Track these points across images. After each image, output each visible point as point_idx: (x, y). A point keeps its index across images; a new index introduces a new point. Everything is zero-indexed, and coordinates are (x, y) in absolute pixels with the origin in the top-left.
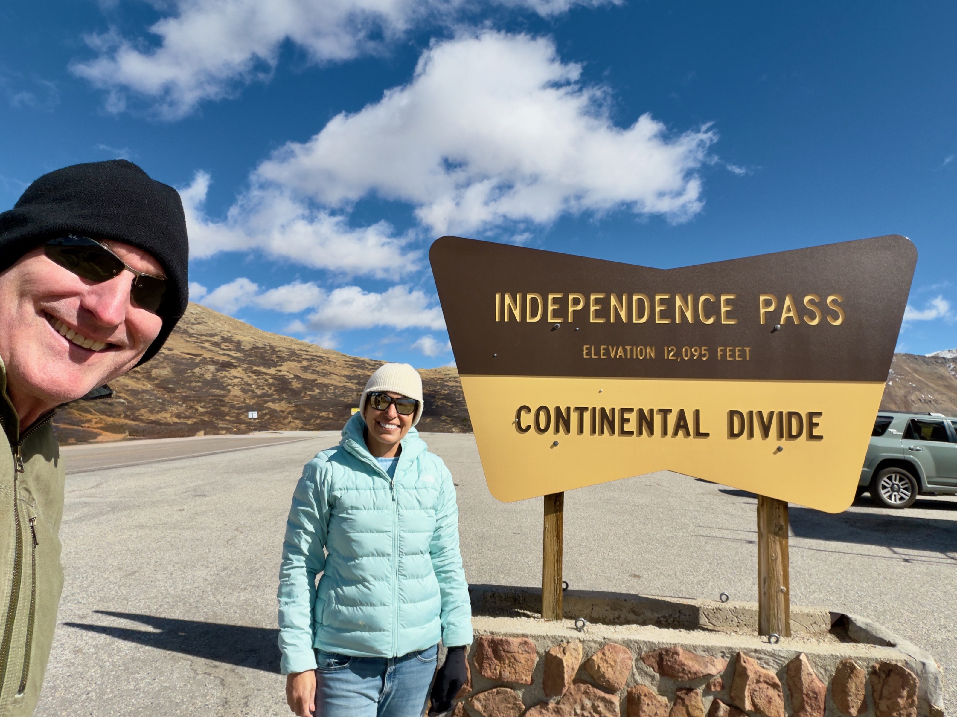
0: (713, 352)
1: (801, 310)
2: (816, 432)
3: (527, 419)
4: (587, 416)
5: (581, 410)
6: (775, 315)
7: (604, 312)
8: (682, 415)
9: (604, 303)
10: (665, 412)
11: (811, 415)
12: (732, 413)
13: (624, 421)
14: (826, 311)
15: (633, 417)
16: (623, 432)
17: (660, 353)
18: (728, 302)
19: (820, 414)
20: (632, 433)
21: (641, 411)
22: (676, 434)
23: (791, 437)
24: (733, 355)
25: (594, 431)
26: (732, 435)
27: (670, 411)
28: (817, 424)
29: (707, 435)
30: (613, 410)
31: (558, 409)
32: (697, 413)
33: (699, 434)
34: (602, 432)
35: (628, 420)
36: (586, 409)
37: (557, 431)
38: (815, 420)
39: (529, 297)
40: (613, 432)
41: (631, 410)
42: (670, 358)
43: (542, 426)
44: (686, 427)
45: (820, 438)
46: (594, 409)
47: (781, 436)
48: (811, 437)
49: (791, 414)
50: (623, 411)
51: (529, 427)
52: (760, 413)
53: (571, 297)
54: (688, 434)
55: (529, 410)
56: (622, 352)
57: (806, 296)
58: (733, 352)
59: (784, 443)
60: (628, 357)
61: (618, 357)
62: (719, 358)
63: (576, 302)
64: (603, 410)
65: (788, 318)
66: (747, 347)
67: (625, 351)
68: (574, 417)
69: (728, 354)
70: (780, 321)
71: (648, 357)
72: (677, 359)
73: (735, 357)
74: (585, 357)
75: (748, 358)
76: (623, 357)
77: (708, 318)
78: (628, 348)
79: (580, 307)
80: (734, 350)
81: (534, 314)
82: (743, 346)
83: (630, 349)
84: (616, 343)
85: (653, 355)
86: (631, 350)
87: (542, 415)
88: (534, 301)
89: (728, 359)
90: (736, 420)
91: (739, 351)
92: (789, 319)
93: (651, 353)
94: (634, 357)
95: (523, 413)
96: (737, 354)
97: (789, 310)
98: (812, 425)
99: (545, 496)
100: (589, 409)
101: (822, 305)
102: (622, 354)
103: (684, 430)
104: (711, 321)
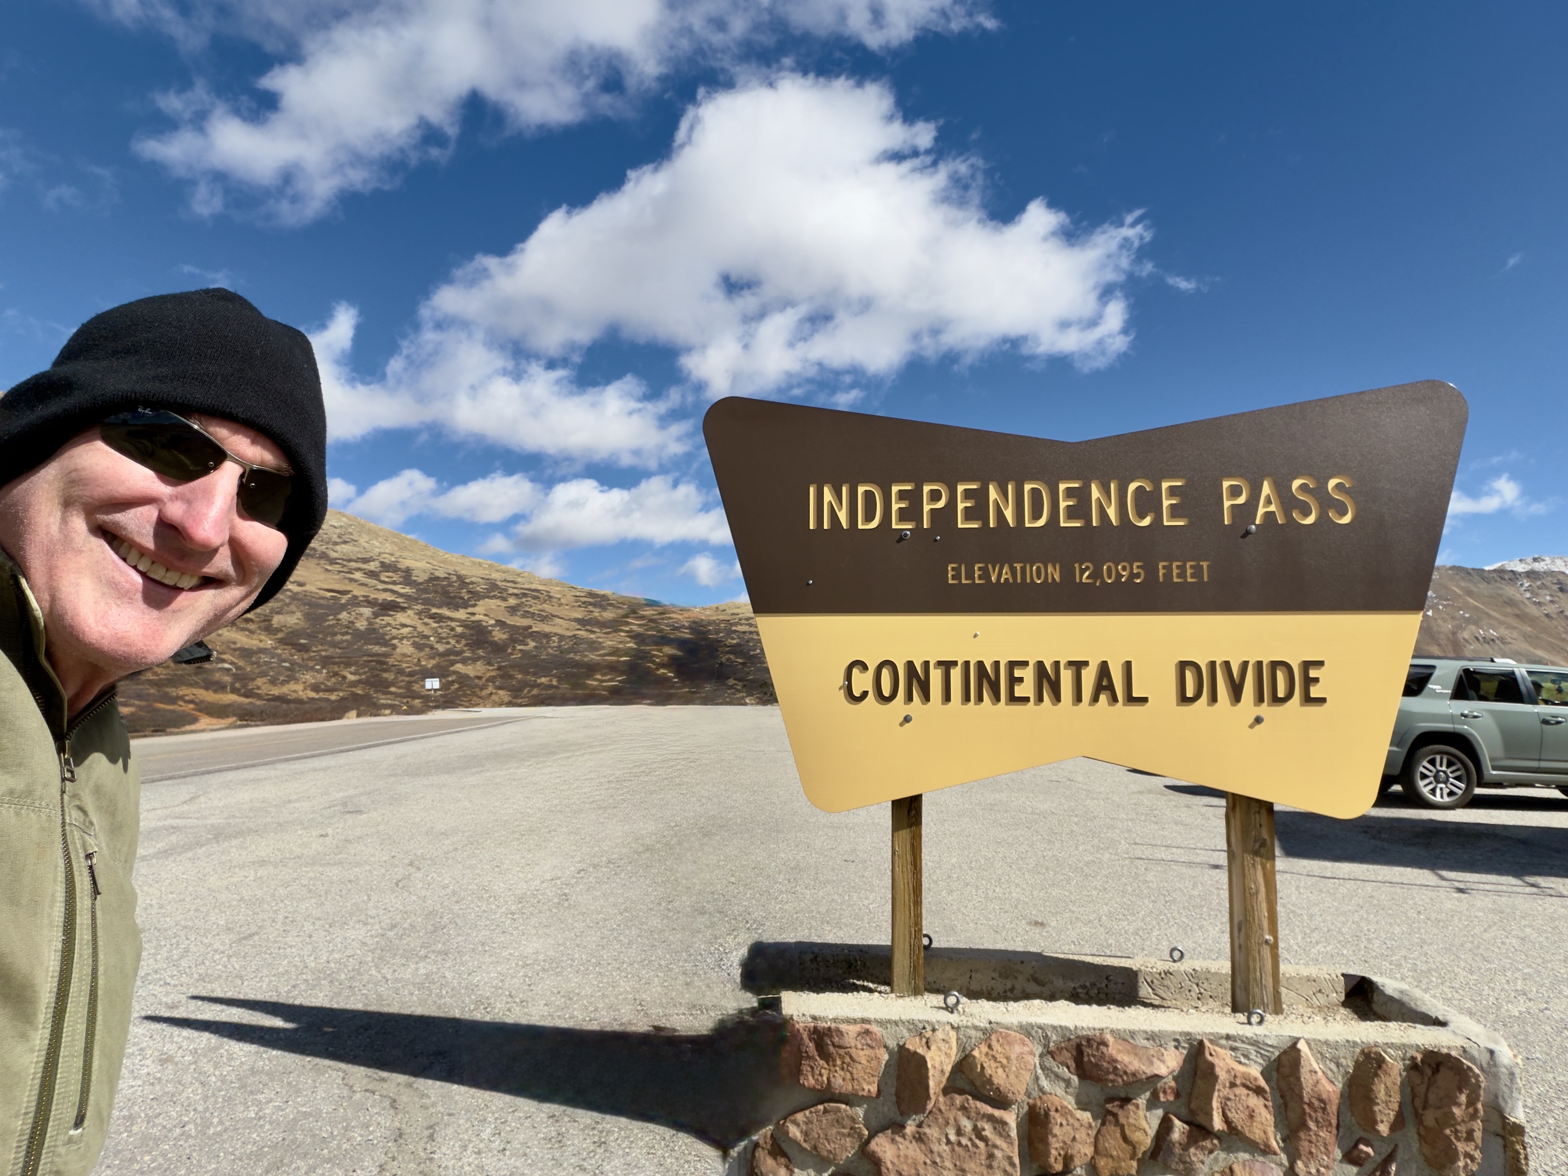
0: (1151, 570)
1: (1288, 502)
2: (1315, 692)
3: (862, 682)
4: (956, 675)
5: (947, 666)
6: (1246, 512)
7: (978, 511)
8: (1104, 670)
9: (980, 497)
10: (1078, 666)
11: (1307, 665)
12: (1183, 666)
13: (1014, 681)
14: (1326, 502)
15: (1028, 674)
16: (1013, 699)
17: (1068, 573)
18: (1172, 491)
19: (1320, 664)
20: (1026, 700)
21: (1040, 665)
22: (1095, 699)
23: (1276, 700)
24: (1182, 574)
25: (967, 698)
26: (1184, 700)
27: (1086, 663)
28: (1316, 680)
29: (1144, 700)
30: (997, 664)
31: (910, 665)
32: (1128, 665)
33: (1131, 700)
34: (980, 699)
35: (1021, 680)
36: (955, 663)
37: (909, 698)
38: (1313, 673)
39: (861, 489)
40: (998, 699)
41: (1025, 664)
42: (1084, 581)
43: (886, 692)
44: (1111, 688)
45: (1322, 701)
46: (967, 664)
47: (1260, 699)
48: (1308, 700)
49: (1274, 665)
50: (1012, 665)
51: (865, 694)
52: (1227, 664)
53: (926, 489)
54: (1114, 699)
55: (864, 667)
56: (1009, 572)
57: (1295, 479)
58: (1182, 569)
59: (1265, 710)
60: (1019, 581)
61: (1002, 580)
62: (1161, 580)
63: (935, 496)
64: (980, 665)
65: (1267, 513)
66: (1204, 561)
67: (1013, 571)
68: (936, 677)
69: (1175, 572)
70: (1255, 519)
71: (1050, 581)
72: (1095, 583)
73: (1185, 577)
74: (950, 582)
75: (1206, 579)
76: (1011, 581)
77: (1142, 517)
78: (1018, 566)
79: (941, 504)
80: (1185, 565)
81: (869, 518)
82: (1198, 560)
83: (1021, 568)
84: (1000, 559)
85: (1057, 578)
86: (1023, 570)
87: (886, 675)
88: (869, 495)
89: (1175, 580)
90: (1189, 676)
91: (1192, 567)
92: (1269, 515)
93: (1054, 573)
94: (1028, 581)
95: (855, 671)
96: (1189, 572)
97: (1268, 502)
98: (1309, 682)
99: (893, 802)
100: (959, 664)
101: (1320, 493)
102: (1009, 576)
103: (1108, 692)
104: (1146, 522)
